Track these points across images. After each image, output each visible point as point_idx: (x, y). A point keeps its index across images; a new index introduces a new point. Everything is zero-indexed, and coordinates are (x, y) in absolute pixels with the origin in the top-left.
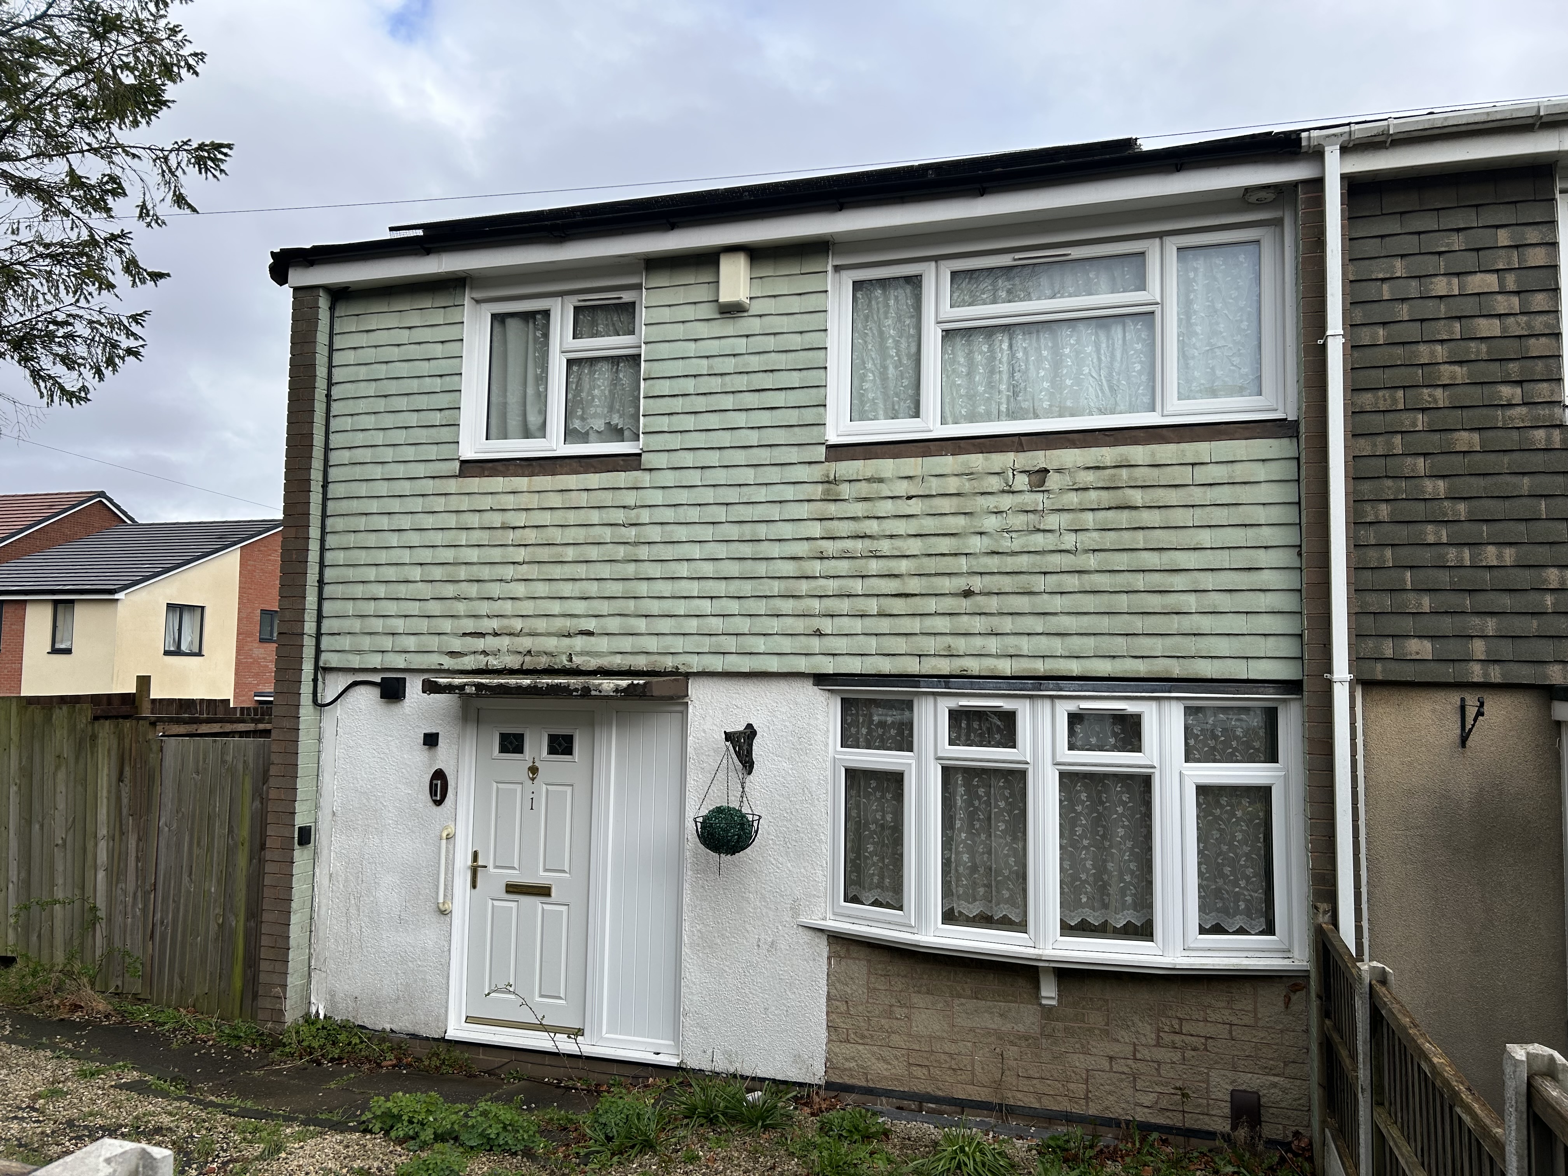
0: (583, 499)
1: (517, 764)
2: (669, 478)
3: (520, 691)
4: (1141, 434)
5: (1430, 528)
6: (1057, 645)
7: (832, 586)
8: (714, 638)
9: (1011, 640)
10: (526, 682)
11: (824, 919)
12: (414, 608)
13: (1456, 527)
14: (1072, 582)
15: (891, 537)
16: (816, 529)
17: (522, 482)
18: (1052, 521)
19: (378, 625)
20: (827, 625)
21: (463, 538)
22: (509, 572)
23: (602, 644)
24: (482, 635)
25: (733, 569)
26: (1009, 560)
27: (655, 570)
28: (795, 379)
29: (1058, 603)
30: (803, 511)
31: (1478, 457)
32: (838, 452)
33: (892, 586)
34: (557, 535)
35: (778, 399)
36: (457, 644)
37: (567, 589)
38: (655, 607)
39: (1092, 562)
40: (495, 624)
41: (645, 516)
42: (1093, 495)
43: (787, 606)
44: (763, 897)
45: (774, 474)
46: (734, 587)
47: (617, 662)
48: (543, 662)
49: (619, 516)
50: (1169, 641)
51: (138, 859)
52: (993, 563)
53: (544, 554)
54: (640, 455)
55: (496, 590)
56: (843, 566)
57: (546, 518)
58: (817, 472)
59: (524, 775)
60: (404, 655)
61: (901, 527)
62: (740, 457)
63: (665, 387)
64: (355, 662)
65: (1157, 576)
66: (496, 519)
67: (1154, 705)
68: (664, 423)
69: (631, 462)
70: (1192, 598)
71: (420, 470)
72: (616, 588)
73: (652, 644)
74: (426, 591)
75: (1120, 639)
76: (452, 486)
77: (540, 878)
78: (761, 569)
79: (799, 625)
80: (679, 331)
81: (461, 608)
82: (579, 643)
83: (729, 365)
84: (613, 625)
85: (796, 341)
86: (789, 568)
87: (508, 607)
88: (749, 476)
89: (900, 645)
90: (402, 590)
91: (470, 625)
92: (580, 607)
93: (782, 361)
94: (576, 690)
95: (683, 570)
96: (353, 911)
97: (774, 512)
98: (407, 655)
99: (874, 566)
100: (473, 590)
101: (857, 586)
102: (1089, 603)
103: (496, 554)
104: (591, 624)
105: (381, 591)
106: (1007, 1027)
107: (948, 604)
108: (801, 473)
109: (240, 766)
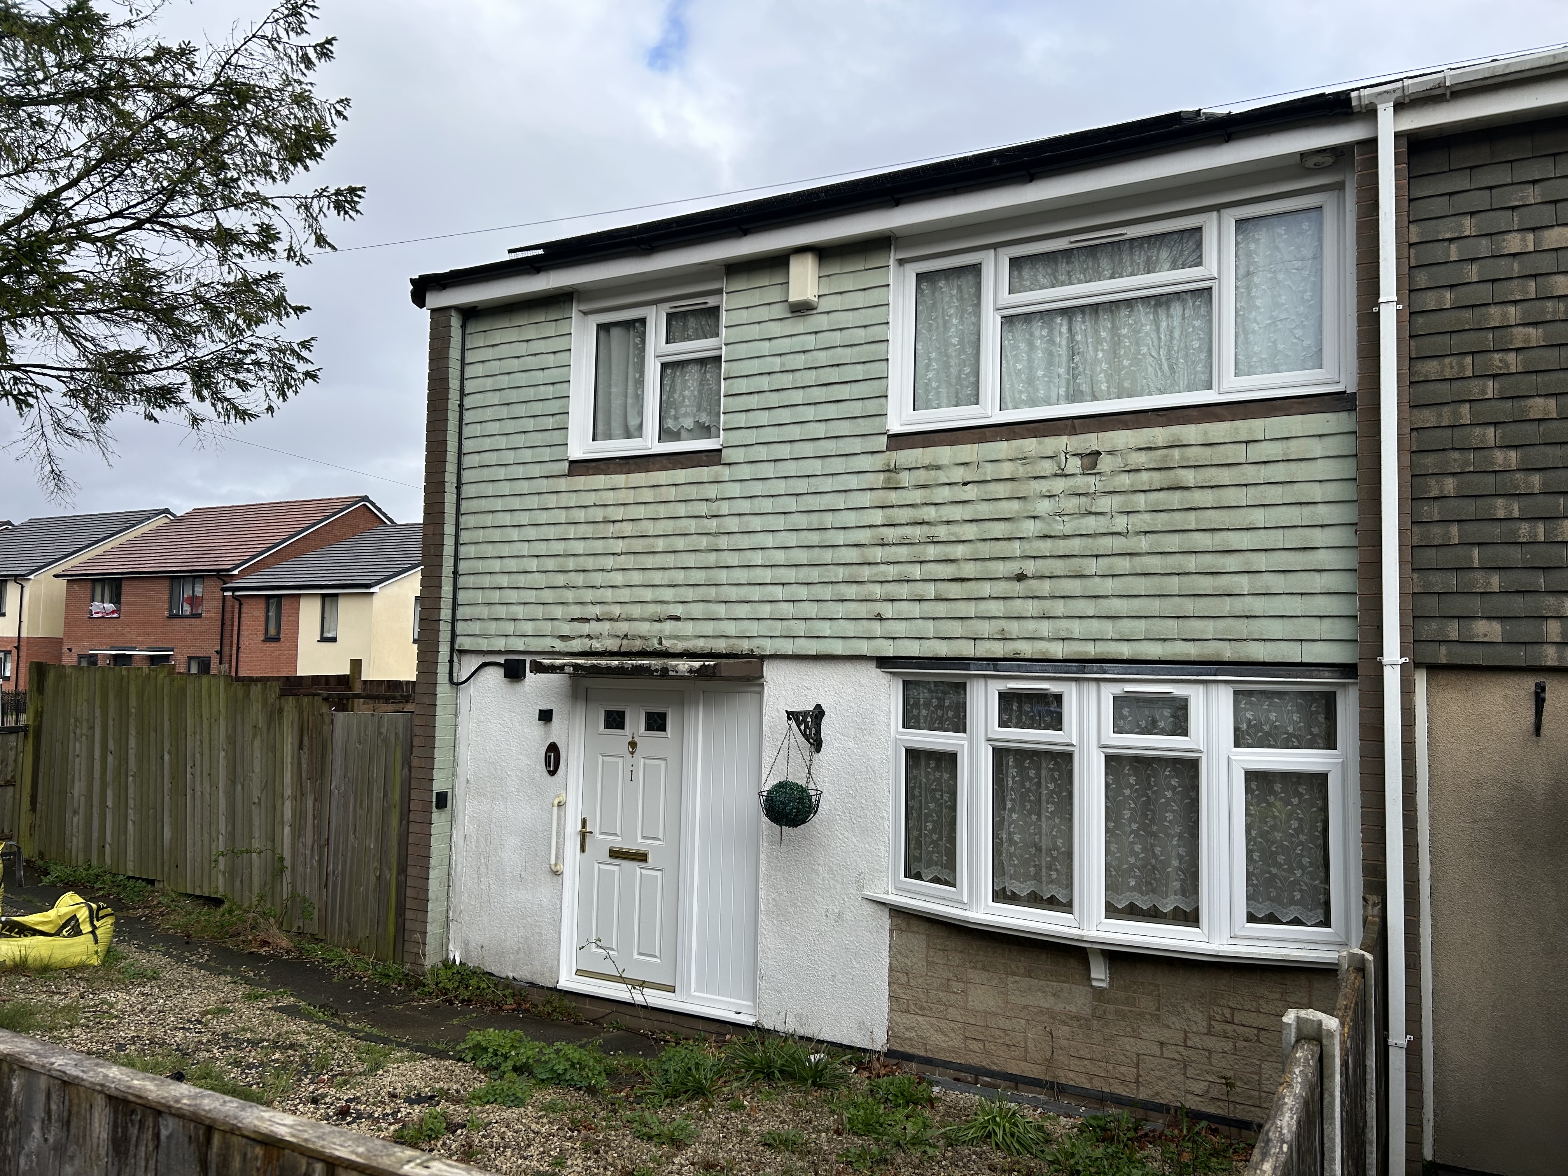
0: (671, 493)
1: (619, 739)
2: (745, 472)
3: (609, 670)
4: (1194, 412)
5: (1500, 502)
6: (1108, 628)
7: (892, 571)
8: (785, 623)
9: (1063, 624)
10: (615, 663)
11: (887, 893)
12: (531, 596)
13: (1529, 501)
14: (1123, 565)
15: (948, 522)
16: (878, 517)
17: (619, 480)
18: (1104, 504)
19: (502, 612)
20: (887, 610)
21: (571, 532)
22: (609, 562)
23: (688, 628)
24: (587, 620)
25: (802, 556)
26: (1062, 543)
27: (733, 559)
28: (858, 372)
29: (1109, 586)
30: (866, 499)
31: (1554, 425)
32: (899, 441)
33: (948, 571)
34: (650, 528)
35: (843, 392)
36: (566, 629)
37: (658, 577)
38: (733, 593)
39: (1144, 543)
40: (597, 610)
41: (724, 508)
42: (1145, 476)
43: (851, 591)
44: (831, 870)
45: (838, 465)
46: (803, 574)
47: (700, 645)
48: (638, 645)
49: (703, 508)
50: (1220, 623)
51: (314, 818)
52: (1046, 547)
53: (639, 545)
54: (720, 450)
55: (598, 579)
56: (903, 552)
57: (639, 512)
58: (878, 462)
59: (625, 749)
60: (523, 639)
61: (956, 513)
62: (808, 449)
63: (742, 385)
64: (484, 645)
65: (1209, 557)
66: (599, 514)
67: (1201, 688)
68: (741, 420)
69: (712, 457)
70: (1244, 580)
71: (536, 470)
72: (699, 576)
73: (731, 628)
74: (541, 580)
75: (1171, 622)
76: (563, 484)
77: (638, 844)
78: (827, 556)
79: (862, 610)
80: (755, 331)
81: (570, 596)
82: (668, 627)
83: (799, 361)
84: (697, 610)
85: (860, 335)
86: (852, 555)
87: (608, 595)
88: (817, 466)
89: (956, 629)
90: (522, 580)
91: (577, 611)
92: (668, 594)
93: (847, 355)
94: (656, 671)
95: (758, 558)
96: (483, 869)
97: (839, 501)
98: (526, 639)
99: (932, 552)
100: (579, 579)
101: (916, 571)
102: (1140, 585)
103: (599, 546)
104: (678, 610)
105: (504, 581)
106: (1059, 1007)
107: (1003, 588)
108: (865, 463)
109: (393, 738)
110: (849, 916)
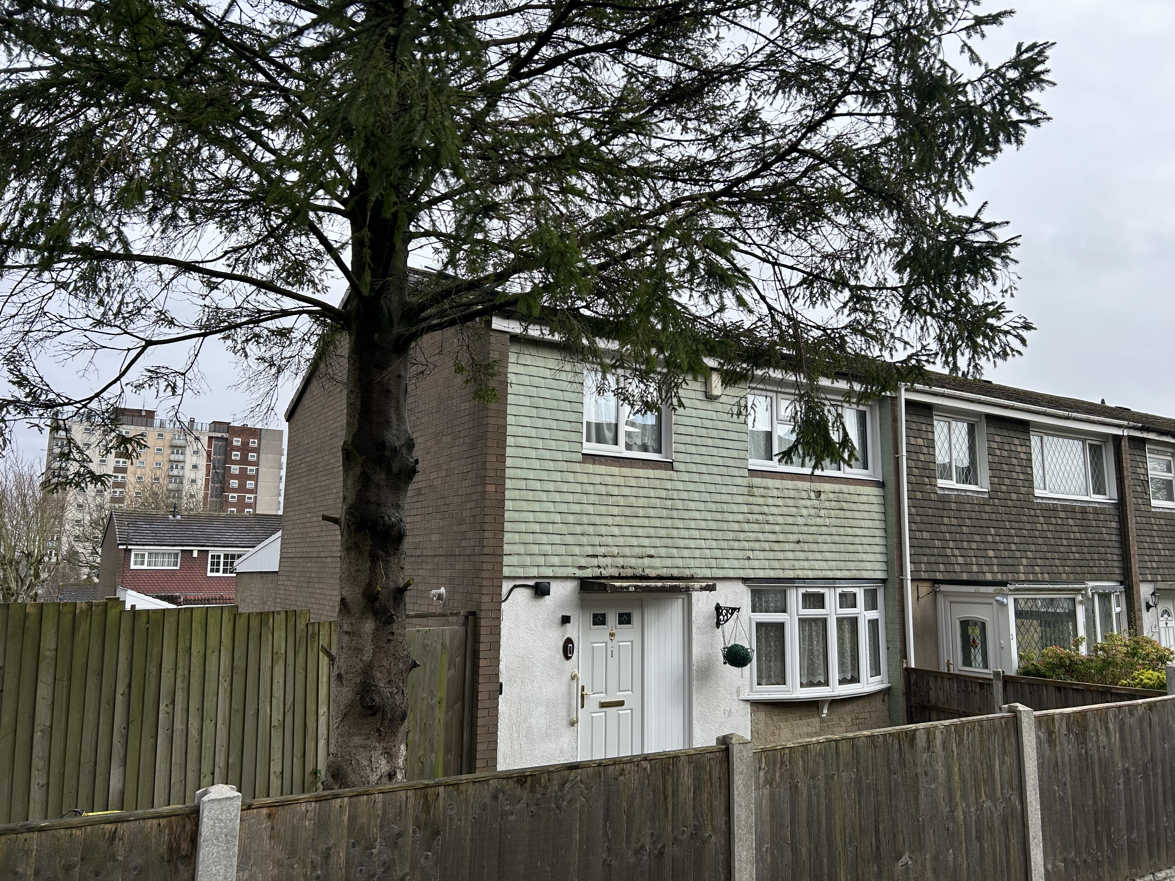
0: (645, 483)
1: (602, 631)
2: (686, 476)
6: (823, 565)
7: (752, 536)
8: (706, 560)
9: (812, 563)
11: (749, 695)
12: (557, 539)
13: (918, 525)
14: (829, 539)
15: (773, 515)
16: (745, 508)
17: (615, 470)
18: (822, 513)
19: (535, 549)
20: (750, 554)
21: (584, 499)
22: (610, 520)
23: (657, 562)
24: (597, 556)
25: (713, 525)
26: (811, 528)
27: (680, 524)
28: (735, 436)
29: (825, 547)
30: (740, 499)
31: (921, 501)
32: (753, 473)
33: (773, 537)
34: (634, 501)
35: (729, 444)
36: (583, 562)
37: (640, 532)
38: (681, 543)
39: (834, 530)
40: (602, 550)
41: (675, 495)
42: (833, 503)
43: (736, 545)
44: (726, 689)
45: (728, 480)
46: (715, 535)
47: (664, 572)
48: (629, 572)
49: (663, 494)
52: (805, 529)
53: (628, 511)
54: (672, 463)
55: (603, 530)
56: (756, 527)
57: (627, 491)
58: (745, 482)
59: (607, 638)
60: (551, 568)
61: (775, 510)
62: (715, 470)
64: (521, 572)
65: (851, 537)
66: (603, 490)
67: (856, 589)
68: (682, 448)
69: (669, 466)
71: (559, 456)
72: (662, 532)
73: (680, 562)
74: (564, 529)
75: (841, 563)
76: (578, 467)
77: (618, 697)
78: (725, 526)
79: (740, 554)
81: (584, 540)
82: (646, 561)
83: (709, 424)
84: (663, 552)
85: (735, 418)
86: (736, 526)
87: (610, 540)
88: (718, 480)
89: (776, 564)
90: (550, 528)
91: (590, 551)
92: (646, 542)
95: (693, 524)
96: (515, 735)
97: (728, 498)
98: (553, 568)
99: (767, 528)
100: (591, 530)
101: (761, 536)
102: (834, 547)
103: (603, 510)
104: (652, 552)
105: (537, 528)
107: (792, 546)
108: (739, 481)
109: (439, 647)
110: (734, 711)
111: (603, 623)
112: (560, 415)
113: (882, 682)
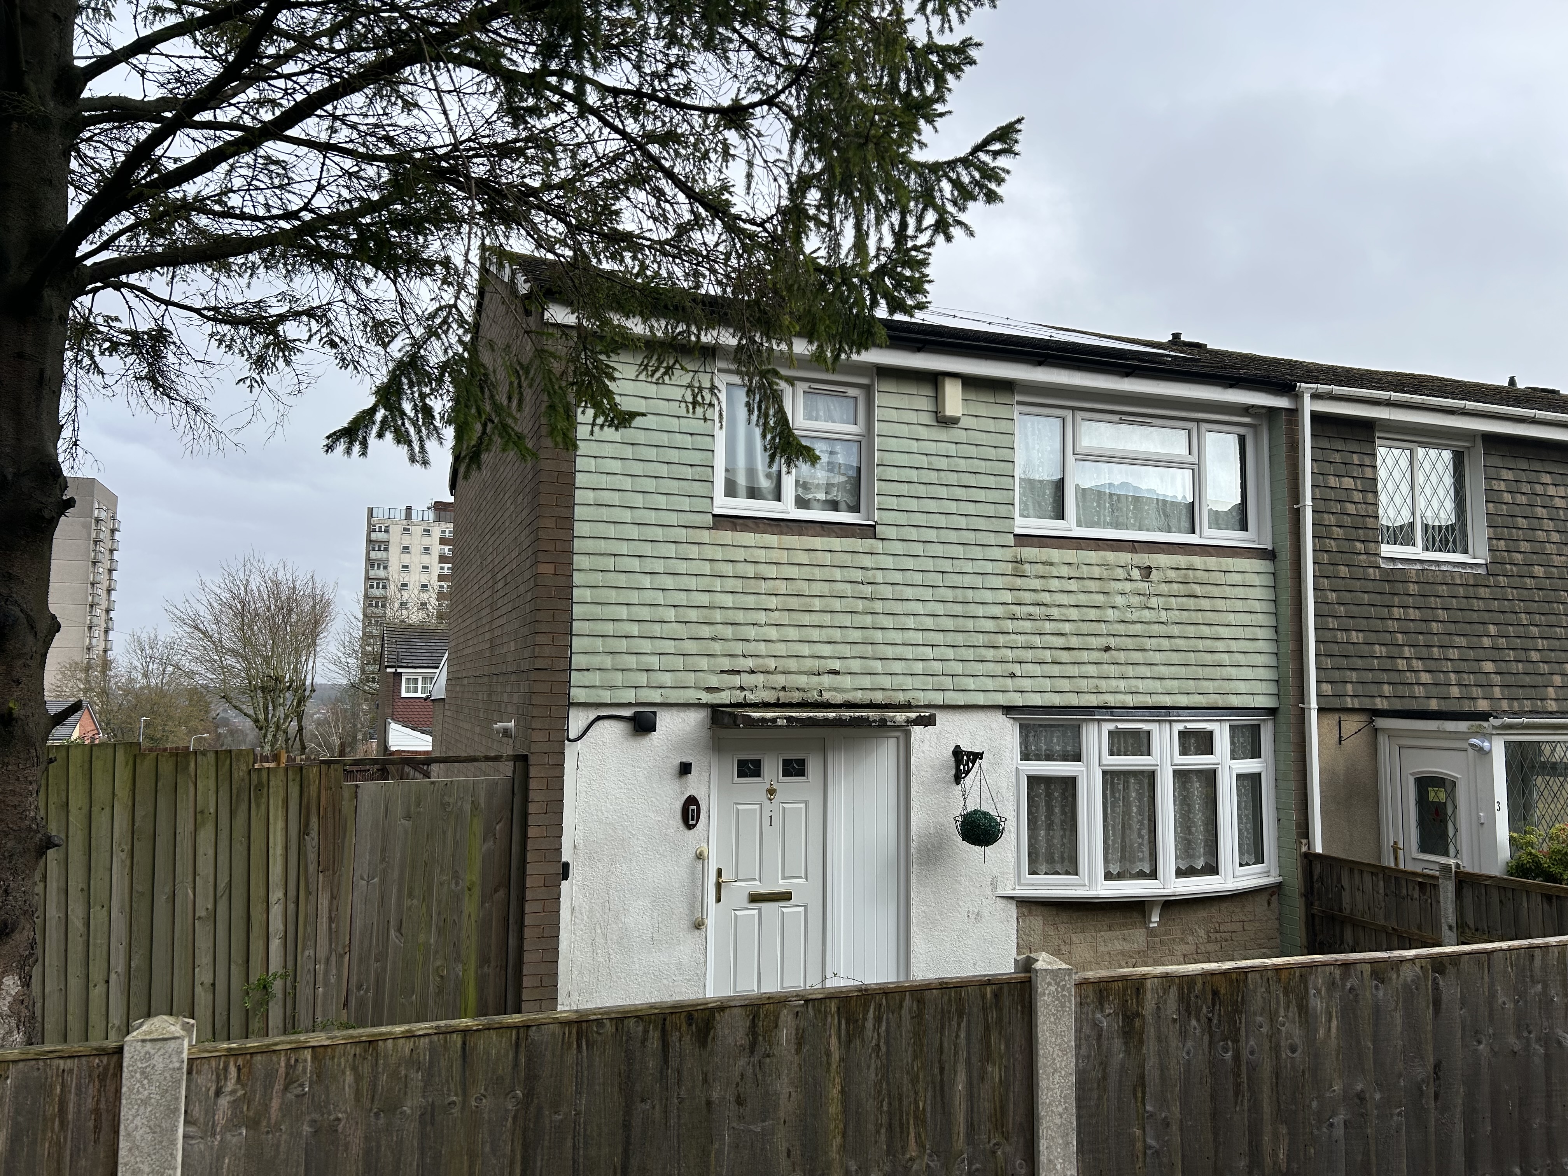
0: (827, 558)
1: (754, 787)
2: (899, 548)
4: (1197, 548)
5: (1330, 619)
6: (1157, 685)
7: (1020, 640)
8: (935, 678)
9: (1133, 682)
11: (1014, 889)
12: (669, 646)
13: (1340, 620)
14: (1165, 643)
15: (1059, 606)
16: (1007, 597)
17: (772, 539)
18: (1154, 602)
19: (631, 661)
20: (1017, 669)
21: (717, 584)
22: (762, 617)
23: (846, 681)
24: (738, 672)
25: (949, 623)
26: (1131, 626)
27: (888, 622)
28: (991, 481)
29: (1158, 657)
30: (998, 582)
31: (1348, 581)
32: (1023, 540)
33: (1059, 642)
34: (805, 588)
35: (980, 495)
36: (714, 681)
37: (815, 634)
38: (889, 651)
39: (1176, 630)
40: (749, 663)
41: (879, 577)
42: (1175, 586)
43: (990, 654)
45: (978, 552)
46: (950, 638)
47: (858, 697)
48: (796, 697)
49: (858, 575)
50: (1216, 683)
52: (1121, 628)
53: (794, 603)
54: (874, 526)
55: (750, 632)
56: (1027, 626)
57: (793, 572)
58: (1008, 554)
59: (763, 797)
60: (659, 691)
61: (1064, 599)
62: (953, 536)
63: (894, 474)
64: (606, 696)
65: (1209, 641)
66: (750, 570)
67: (1215, 724)
68: (893, 502)
69: (868, 531)
70: (1225, 656)
71: (673, 518)
72: (856, 635)
73: (887, 681)
74: (681, 631)
75: (1191, 682)
76: (706, 536)
78: (970, 624)
79: (998, 669)
80: (904, 430)
81: (717, 647)
82: (827, 680)
83: (943, 463)
84: (856, 665)
85: (992, 453)
86: (990, 625)
87: (762, 648)
88: (959, 551)
89: (1065, 685)
90: (657, 629)
91: (726, 664)
92: (826, 650)
93: (981, 466)
95: (911, 622)
96: (600, 940)
97: (978, 581)
98: (663, 690)
99: (1048, 626)
100: (728, 632)
101: (1037, 641)
102: (1175, 658)
103: (750, 601)
104: (836, 665)
105: (634, 629)
107: (1095, 656)
108: (997, 553)
109: (468, 807)
110: (985, 913)
111: (757, 773)
112: (673, 455)
113: (1267, 874)
